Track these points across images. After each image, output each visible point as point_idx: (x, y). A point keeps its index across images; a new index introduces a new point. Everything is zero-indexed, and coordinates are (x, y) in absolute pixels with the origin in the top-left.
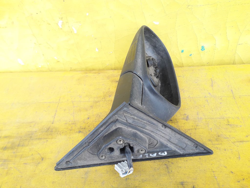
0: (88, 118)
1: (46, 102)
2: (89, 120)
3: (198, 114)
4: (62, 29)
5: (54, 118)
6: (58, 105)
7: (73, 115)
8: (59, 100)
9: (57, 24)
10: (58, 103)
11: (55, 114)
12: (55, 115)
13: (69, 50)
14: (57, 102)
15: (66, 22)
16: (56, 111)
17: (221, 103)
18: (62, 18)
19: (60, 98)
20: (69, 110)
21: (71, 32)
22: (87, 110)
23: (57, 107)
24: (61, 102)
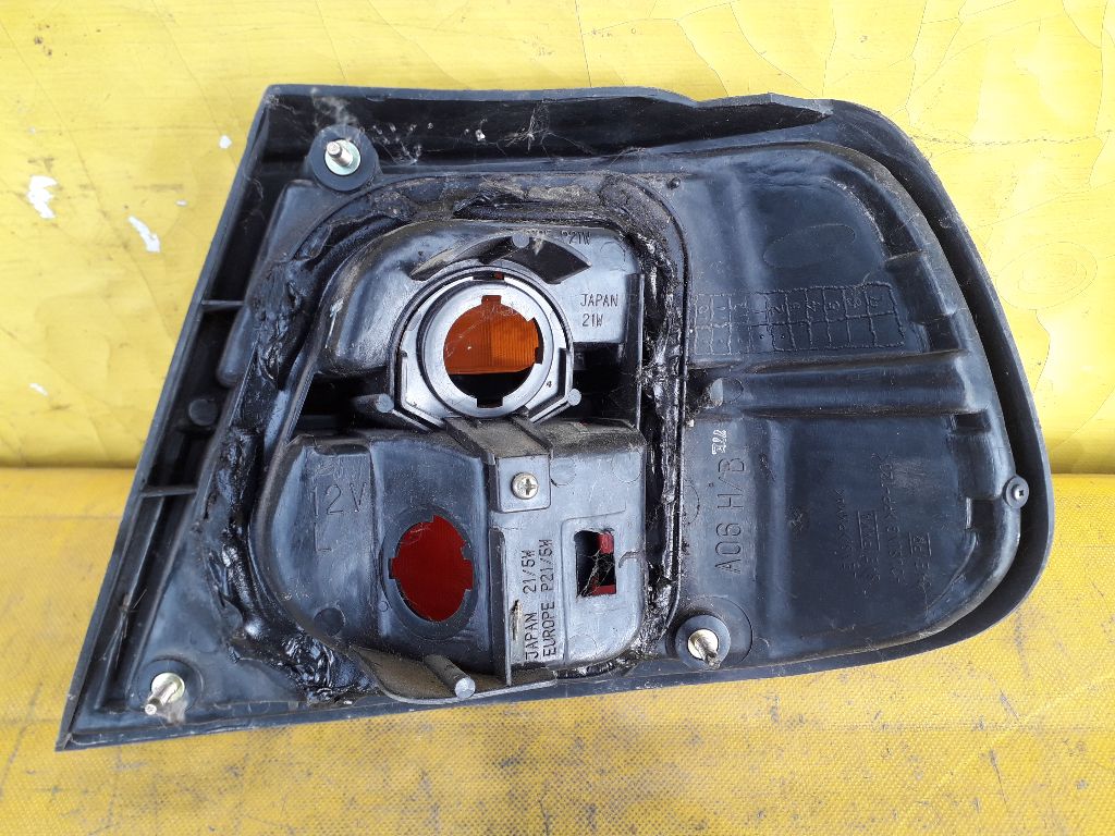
4: (56, 226)
6: (19, 742)
8: (32, 703)
9: (21, 196)
13: (121, 346)
14: (14, 721)
15: (84, 187)
17: (1080, 784)
18: (49, 161)
19: (38, 691)
20: (86, 792)
21: (126, 246)
22: (199, 800)
23: (10, 761)
24: (43, 717)
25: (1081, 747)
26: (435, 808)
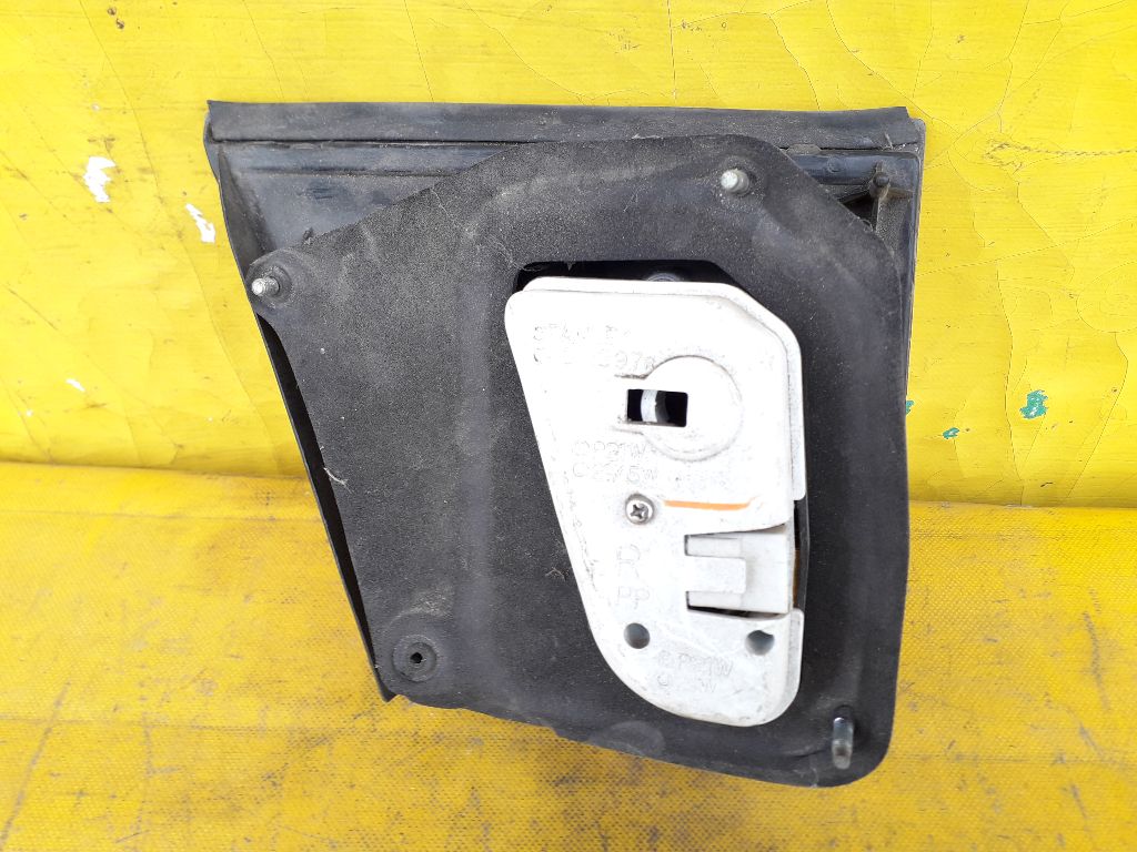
4: (110, 211)
6: (43, 743)
8: (58, 703)
9: (76, 177)
10: (49, 731)
13: (165, 342)
14: (37, 722)
15: (144, 170)
16: (19, 803)
18: (109, 141)
19: (65, 691)
20: (114, 797)
21: (180, 235)
22: (234, 810)
23: (34, 762)
24: (70, 717)
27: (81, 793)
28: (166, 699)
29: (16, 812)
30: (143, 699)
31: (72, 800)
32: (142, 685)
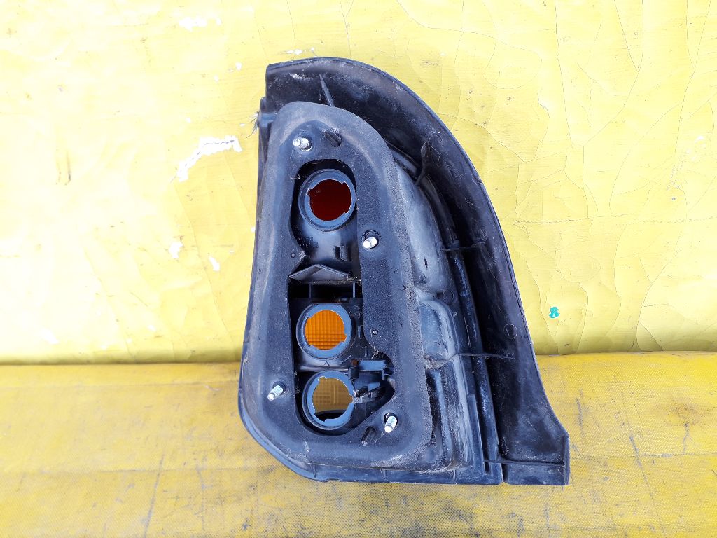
0: (245, 527)
1: (122, 471)
2: (247, 532)
3: (546, 515)
4: (178, 262)
5: (147, 525)
6: (158, 479)
7: (200, 514)
8: (161, 463)
9: (166, 250)
10: (158, 475)
11: (150, 511)
12: (149, 517)
14: (154, 471)
15: (194, 246)
16: (153, 503)
17: (605, 479)
18: (181, 238)
19: (163, 458)
20: (191, 498)
21: (205, 268)
22: (240, 500)
23: (155, 487)
24: (166, 469)
25: (605, 464)
26: (340, 499)
27: (177, 497)
28: (204, 459)
29: (152, 507)
30: (195, 459)
31: (174, 501)
32: (194, 454)
